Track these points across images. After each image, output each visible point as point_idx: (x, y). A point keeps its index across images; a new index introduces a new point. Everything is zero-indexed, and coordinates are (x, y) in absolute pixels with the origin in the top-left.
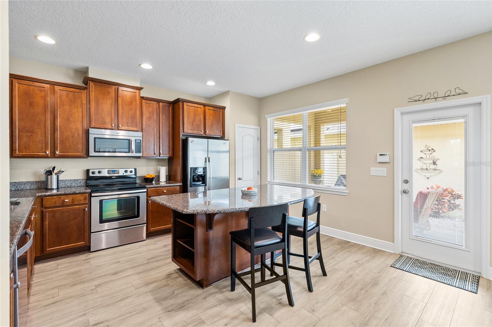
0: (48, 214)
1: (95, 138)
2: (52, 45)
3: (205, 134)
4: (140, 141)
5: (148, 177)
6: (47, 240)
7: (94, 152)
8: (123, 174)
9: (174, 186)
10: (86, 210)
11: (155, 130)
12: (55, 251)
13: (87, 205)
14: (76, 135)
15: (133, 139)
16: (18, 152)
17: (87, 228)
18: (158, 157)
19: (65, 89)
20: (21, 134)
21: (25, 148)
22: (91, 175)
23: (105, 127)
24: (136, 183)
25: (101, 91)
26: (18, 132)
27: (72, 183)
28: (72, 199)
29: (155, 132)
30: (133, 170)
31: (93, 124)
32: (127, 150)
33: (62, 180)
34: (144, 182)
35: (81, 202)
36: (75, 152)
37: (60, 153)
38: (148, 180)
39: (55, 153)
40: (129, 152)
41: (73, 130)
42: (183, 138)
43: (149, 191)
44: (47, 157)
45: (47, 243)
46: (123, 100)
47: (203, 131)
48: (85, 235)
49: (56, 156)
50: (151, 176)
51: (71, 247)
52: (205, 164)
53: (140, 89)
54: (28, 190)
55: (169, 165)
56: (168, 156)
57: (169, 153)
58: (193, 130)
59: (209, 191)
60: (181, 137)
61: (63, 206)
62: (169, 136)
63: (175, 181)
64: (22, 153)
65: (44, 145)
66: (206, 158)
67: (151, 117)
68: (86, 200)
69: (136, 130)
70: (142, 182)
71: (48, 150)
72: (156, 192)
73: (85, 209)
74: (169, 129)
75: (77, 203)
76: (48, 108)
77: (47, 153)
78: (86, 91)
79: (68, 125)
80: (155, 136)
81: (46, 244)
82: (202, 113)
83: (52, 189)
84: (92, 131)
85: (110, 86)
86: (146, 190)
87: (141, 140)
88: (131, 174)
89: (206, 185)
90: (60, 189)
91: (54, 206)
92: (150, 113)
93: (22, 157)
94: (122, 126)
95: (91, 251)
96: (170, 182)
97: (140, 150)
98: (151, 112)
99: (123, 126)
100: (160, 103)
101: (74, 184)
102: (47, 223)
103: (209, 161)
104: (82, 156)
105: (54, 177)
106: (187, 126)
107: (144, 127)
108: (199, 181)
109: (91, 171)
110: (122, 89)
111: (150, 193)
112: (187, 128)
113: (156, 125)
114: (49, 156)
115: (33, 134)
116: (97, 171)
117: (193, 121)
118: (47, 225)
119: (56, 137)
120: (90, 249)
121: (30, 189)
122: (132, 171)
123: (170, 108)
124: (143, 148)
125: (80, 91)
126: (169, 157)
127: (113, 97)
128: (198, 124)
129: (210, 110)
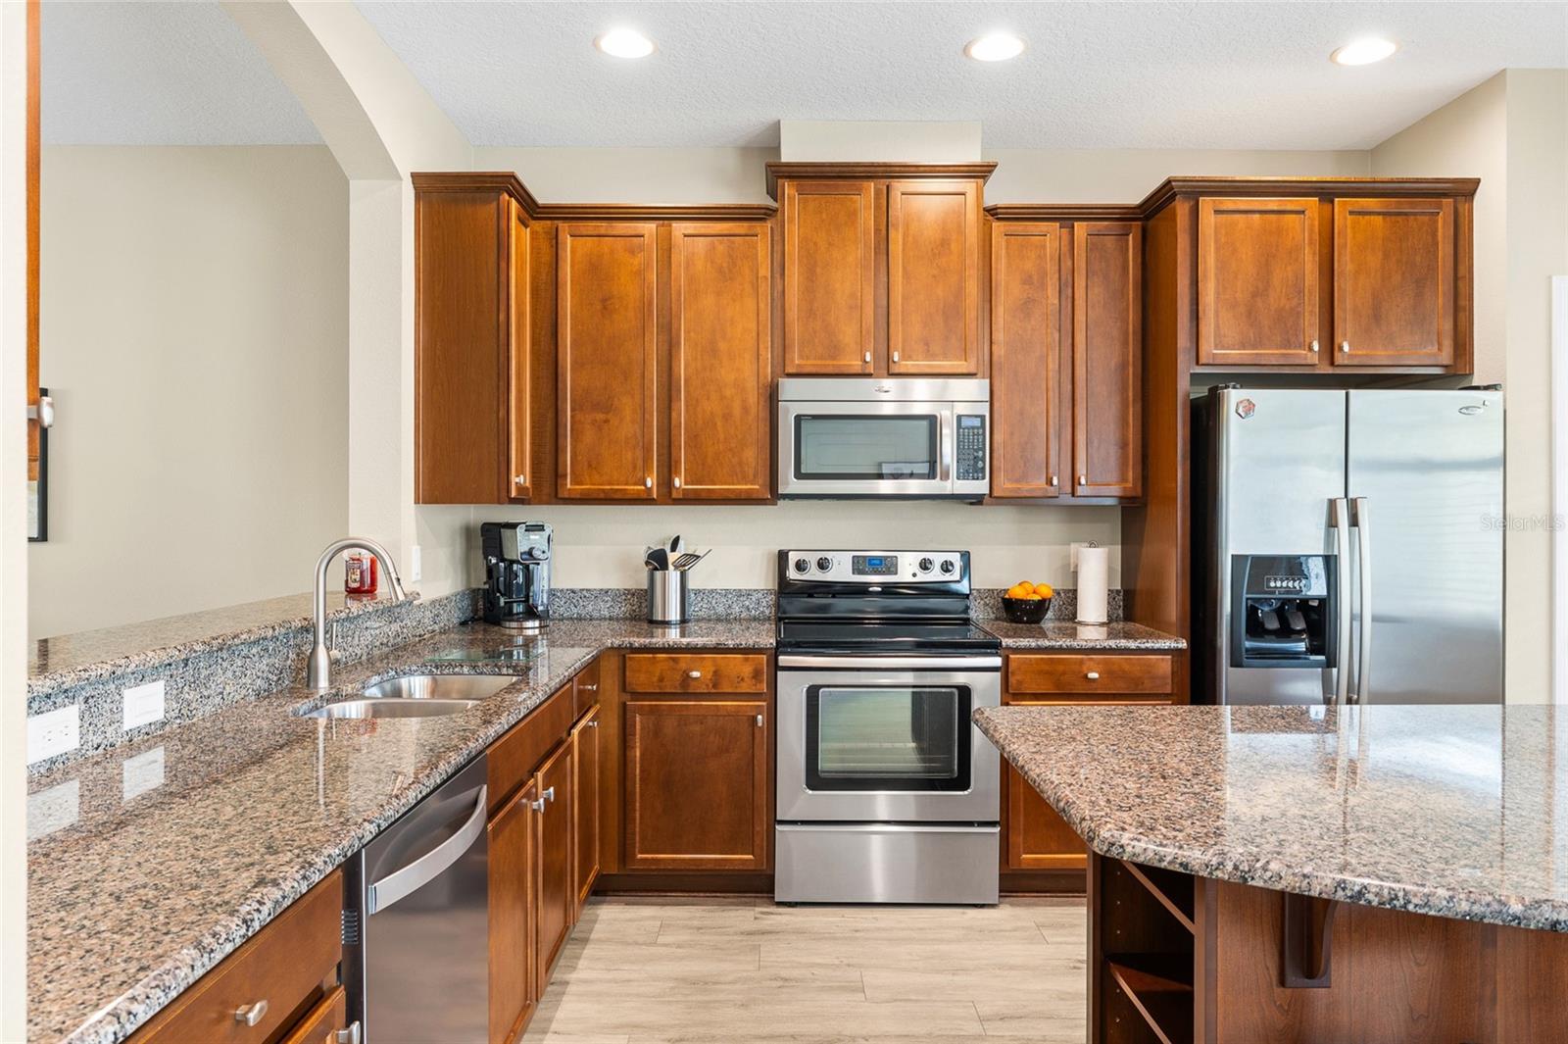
0: (641, 722)
1: (799, 419)
3: (1332, 364)
4: (977, 422)
5: (1018, 593)
6: (638, 821)
7: (795, 477)
8: (914, 575)
9: (1139, 651)
10: (760, 724)
11: (1050, 366)
12: (660, 870)
13: (764, 704)
14: (737, 411)
15: (946, 415)
16: (571, 484)
17: (762, 799)
18: (1068, 500)
19: (703, 231)
20: (579, 416)
21: (590, 466)
22: (792, 574)
23: (839, 366)
24: (966, 622)
25: (824, 216)
26: (572, 411)
27: (730, 602)
28: (713, 669)
29: (1050, 374)
30: (956, 559)
31: (796, 361)
32: (924, 469)
33: (700, 591)
34: (1005, 620)
35: (745, 688)
36: (735, 481)
37: (686, 484)
38: (1021, 612)
39: (670, 484)
40: (931, 475)
41: (728, 392)
42: (1192, 397)
43: (1012, 666)
44: (647, 499)
45: (637, 830)
46: (910, 239)
47: (1316, 347)
48: (757, 829)
49: (675, 495)
50: (1034, 592)
51: (709, 866)
52: (1329, 540)
53: (981, 172)
54: (605, 619)
55: (1125, 541)
56: (1115, 490)
57: (1123, 480)
58: (1254, 347)
59: (1356, 707)
60: (1185, 388)
61: (686, 695)
62: (1124, 389)
63: (1155, 623)
64: (582, 484)
65: (639, 453)
66: (1332, 504)
67: (1034, 300)
68: (761, 682)
69: (965, 371)
70: (997, 619)
71: (651, 471)
72: (1047, 673)
73: (754, 719)
74: (1124, 355)
75: (730, 690)
76: (651, 311)
77: (649, 484)
78: (769, 224)
79: (711, 370)
80: (1053, 396)
81: (634, 834)
82: (1311, 242)
83: (666, 624)
84: (790, 388)
85: (858, 182)
86: (997, 661)
87: (982, 417)
88: (947, 577)
89: (1331, 662)
90: (692, 626)
91: (658, 691)
92: (1027, 280)
93: (580, 499)
94: (903, 357)
95: (776, 900)
96: (1131, 626)
97: (980, 464)
98: (1030, 277)
99: (910, 358)
100: (1076, 224)
101: (736, 609)
102: (638, 754)
103: (1354, 522)
104: (754, 496)
105: (673, 576)
106: (1217, 326)
107: (999, 351)
108: (1286, 632)
109: (793, 558)
110: (904, 190)
111: (1019, 678)
112: (1217, 335)
113: (1057, 335)
114: (655, 497)
115: (609, 416)
116: (812, 559)
117: (1254, 295)
118: (638, 759)
119: (673, 422)
120: (772, 890)
121: (611, 619)
122: (952, 564)
123: (1127, 241)
124: (995, 455)
125: (750, 228)
126: (1121, 498)
127: (870, 234)
128: (1287, 307)
129: (1367, 217)
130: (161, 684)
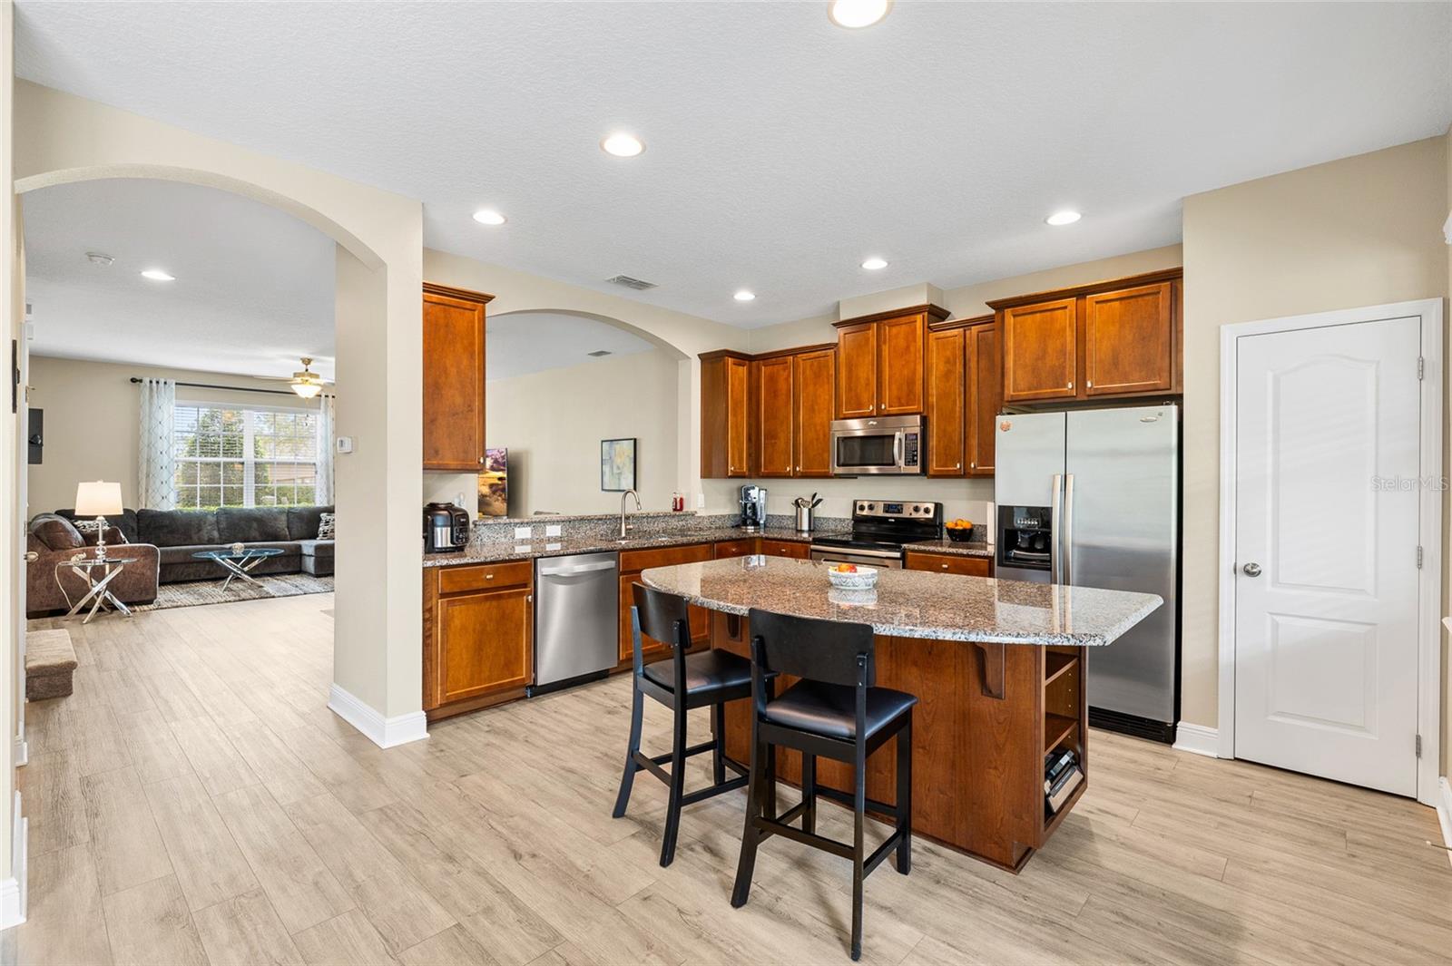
1: (839, 439)
2: (753, 301)
3: (1085, 395)
4: (914, 437)
7: (837, 466)
8: (910, 514)
11: (959, 404)
14: (822, 437)
15: (899, 434)
16: (764, 470)
19: (809, 357)
20: (767, 442)
21: (770, 462)
22: (858, 512)
23: (861, 413)
25: (856, 343)
26: (765, 439)
27: (835, 524)
29: (959, 409)
30: (931, 507)
31: (844, 412)
33: (817, 518)
36: (821, 468)
37: (803, 469)
38: (954, 535)
39: (796, 469)
40: (893, 464)
41: (818, 428)
43: (909, 558)
44: (790, 477)
46: (892, 348)
47: (1071, 386)
49: (799, 474)
52: (1052, 498)
53: (923, 309)
58: (1036, 389)
64: (767, 470)
65: (786, 456)
66: (1054, 477)
67: (951, 371)
69: (916, 411)
71: (789, 465)
72: (925, 563)
76: (790, 395)
77: (790, 470)
78: (834, 350)
79: (811, 418)
80: (960, 420)
82: (1071, 324)
83: (801, 531)
85: (869, 324)
86: (900, 555)
87: (917, 434)
88: (925, 516)
90: (813, 532)
92: (947, 361)
94: (888, 407)
98: (949, 359)
99: (892, 406)
100: (972, 328)
101: (839, 527)
103: (1064, 489)
106: (1015, 380)
107: (933, 399)
109: (859, 504)
110: (890, 324)
111: (911, 564)
112: (1016, 384)
113: (962, 388)
115: (776, 441)
116: (866, 504)
117: (1038, 359)
119: (798, 443)
122: (930, 509)
124: (929, 453)
127: (874, 348)
128: (1057, 364)
129: (1109, 304)
130: (560, 527)
